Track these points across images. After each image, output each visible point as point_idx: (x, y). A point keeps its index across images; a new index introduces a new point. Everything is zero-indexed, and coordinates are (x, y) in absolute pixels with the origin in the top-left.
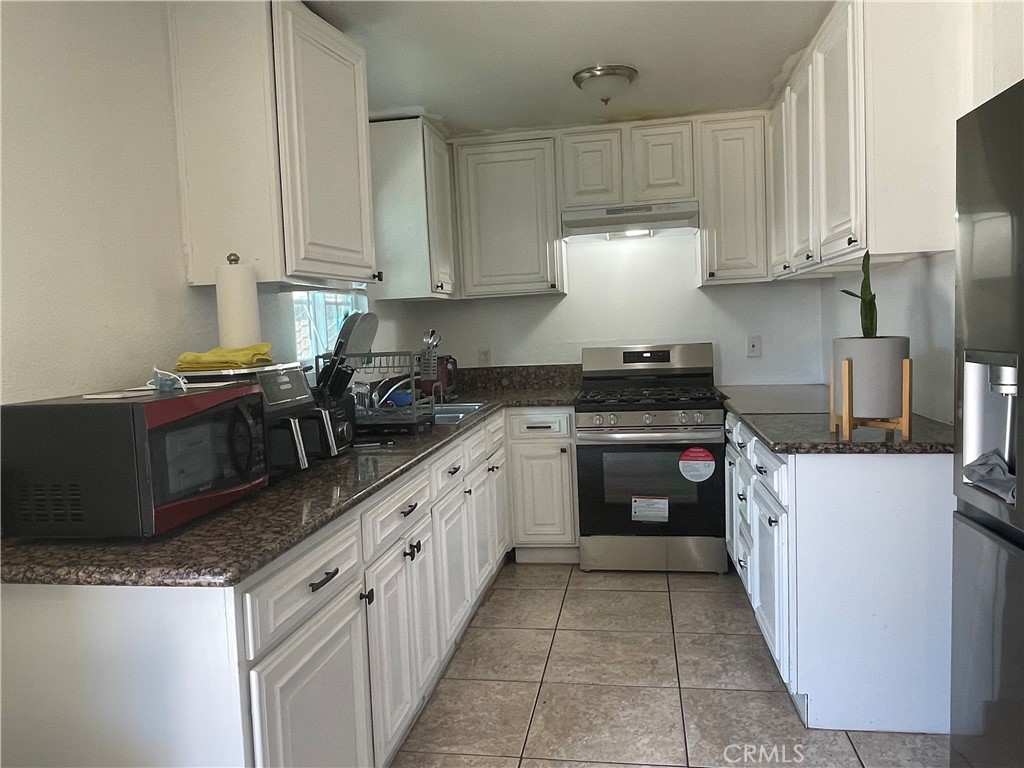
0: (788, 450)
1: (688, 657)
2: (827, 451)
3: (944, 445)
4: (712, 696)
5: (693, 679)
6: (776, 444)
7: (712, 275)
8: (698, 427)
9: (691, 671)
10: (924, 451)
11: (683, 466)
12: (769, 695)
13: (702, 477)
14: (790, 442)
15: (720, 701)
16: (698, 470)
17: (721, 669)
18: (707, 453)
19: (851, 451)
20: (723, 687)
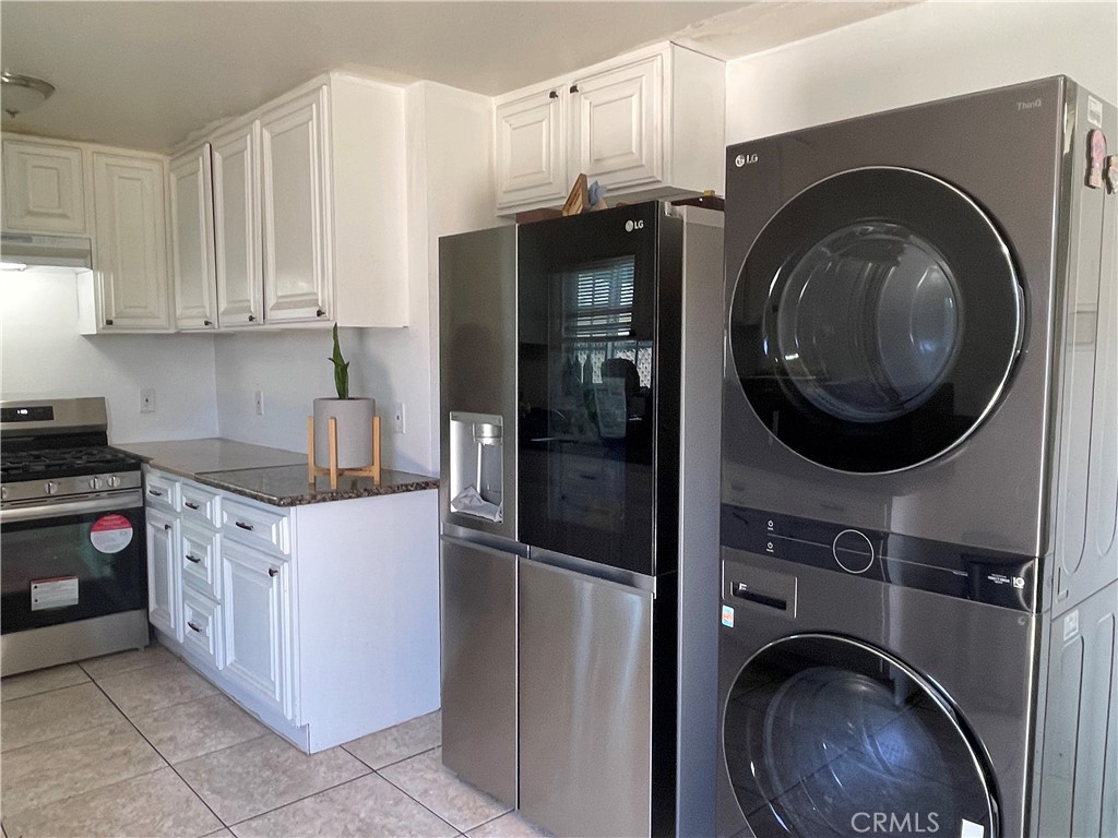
0: (292, 504)
1: (159, 736)
2: (324, 500)
3: (406, 486)
4: (208, 761)
5: (179, 753)
6: (281, 499)
7: (110, 323)
8: (112, 492)
9: (171, 748)
10: (394, 492)
11: (95, 539)
12: (260, 741)
13: (114, 546)
14: (294, 495)
15: (218, 761)
16: (113, 540)
17: (201, 735)
18: (124, 519)
19: (343, 498)
20: (213, 750)
